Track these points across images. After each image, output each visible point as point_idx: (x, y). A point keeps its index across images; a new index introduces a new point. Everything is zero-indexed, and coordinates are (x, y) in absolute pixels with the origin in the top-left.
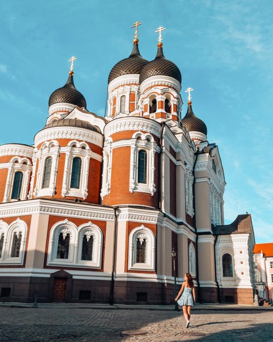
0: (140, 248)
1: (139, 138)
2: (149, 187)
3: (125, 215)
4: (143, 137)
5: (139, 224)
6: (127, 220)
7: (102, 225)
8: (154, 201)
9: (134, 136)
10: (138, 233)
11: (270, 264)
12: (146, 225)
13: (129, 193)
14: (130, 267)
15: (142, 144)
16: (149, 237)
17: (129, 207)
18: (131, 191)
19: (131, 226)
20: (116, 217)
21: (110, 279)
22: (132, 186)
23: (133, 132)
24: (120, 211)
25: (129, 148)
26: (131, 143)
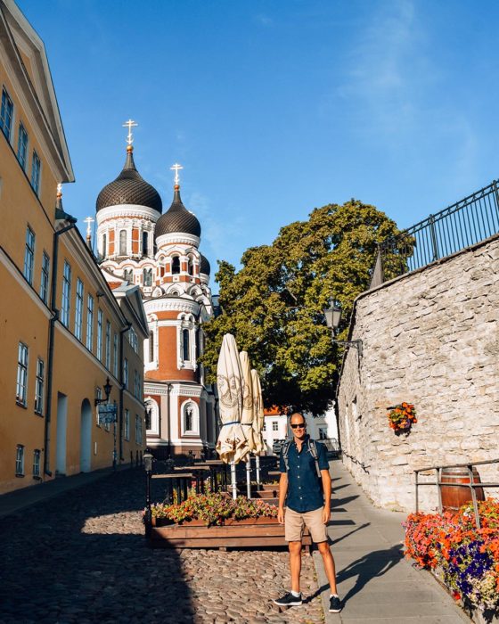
0: (188, 418)
1: (183, 318)
2: (192, 364)
3: (177, 390)
4: (187, 318)
5: (187, 398)
6: (178, 394)
7: (158, 398)
8: (195, 377)
9: (179, 317)
10: (187, 406)
11: (272, 425)
12: (193, 398)
13: (177, 370)
14: (182, 434)
15: (187, 324)
16: (195, 409)
17: (181, 383)
18: (179, 368)
19: (181, 399)
20: (169, 391)
21: (167, 444)
22: (179, 364)
23: (178, 312)
24: (172, 387)
25: (175, 328)
26: (177, 323)
